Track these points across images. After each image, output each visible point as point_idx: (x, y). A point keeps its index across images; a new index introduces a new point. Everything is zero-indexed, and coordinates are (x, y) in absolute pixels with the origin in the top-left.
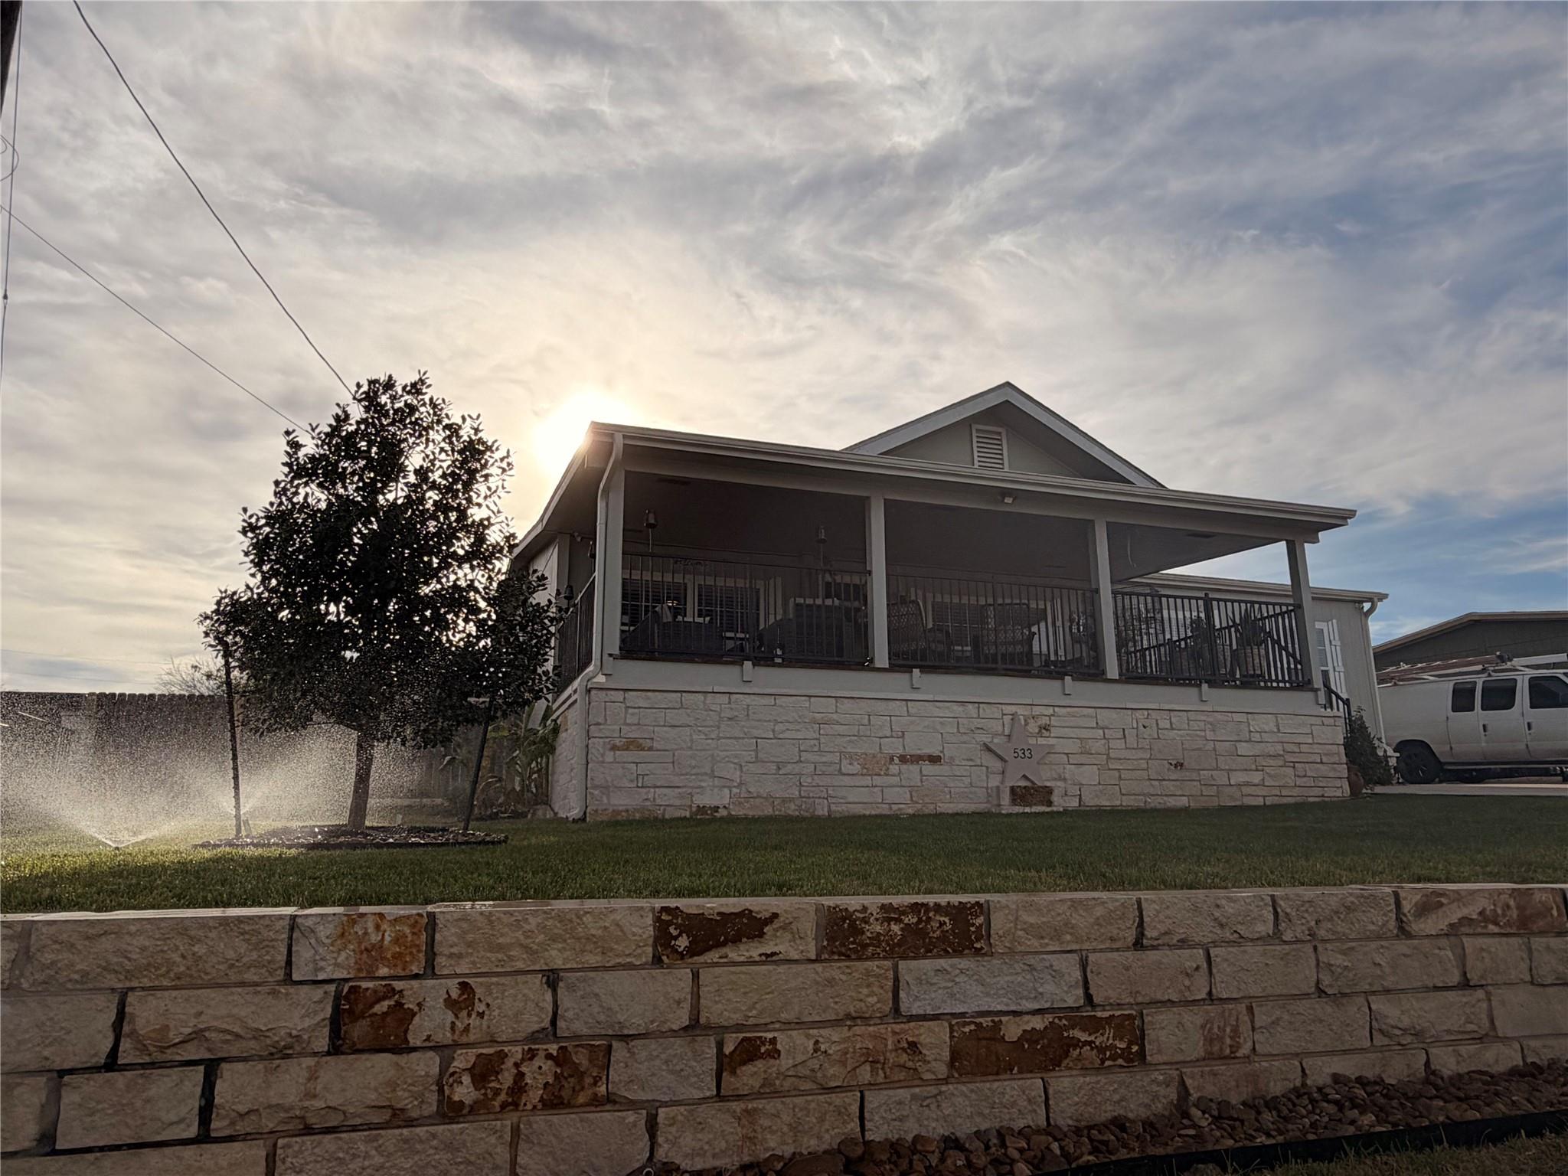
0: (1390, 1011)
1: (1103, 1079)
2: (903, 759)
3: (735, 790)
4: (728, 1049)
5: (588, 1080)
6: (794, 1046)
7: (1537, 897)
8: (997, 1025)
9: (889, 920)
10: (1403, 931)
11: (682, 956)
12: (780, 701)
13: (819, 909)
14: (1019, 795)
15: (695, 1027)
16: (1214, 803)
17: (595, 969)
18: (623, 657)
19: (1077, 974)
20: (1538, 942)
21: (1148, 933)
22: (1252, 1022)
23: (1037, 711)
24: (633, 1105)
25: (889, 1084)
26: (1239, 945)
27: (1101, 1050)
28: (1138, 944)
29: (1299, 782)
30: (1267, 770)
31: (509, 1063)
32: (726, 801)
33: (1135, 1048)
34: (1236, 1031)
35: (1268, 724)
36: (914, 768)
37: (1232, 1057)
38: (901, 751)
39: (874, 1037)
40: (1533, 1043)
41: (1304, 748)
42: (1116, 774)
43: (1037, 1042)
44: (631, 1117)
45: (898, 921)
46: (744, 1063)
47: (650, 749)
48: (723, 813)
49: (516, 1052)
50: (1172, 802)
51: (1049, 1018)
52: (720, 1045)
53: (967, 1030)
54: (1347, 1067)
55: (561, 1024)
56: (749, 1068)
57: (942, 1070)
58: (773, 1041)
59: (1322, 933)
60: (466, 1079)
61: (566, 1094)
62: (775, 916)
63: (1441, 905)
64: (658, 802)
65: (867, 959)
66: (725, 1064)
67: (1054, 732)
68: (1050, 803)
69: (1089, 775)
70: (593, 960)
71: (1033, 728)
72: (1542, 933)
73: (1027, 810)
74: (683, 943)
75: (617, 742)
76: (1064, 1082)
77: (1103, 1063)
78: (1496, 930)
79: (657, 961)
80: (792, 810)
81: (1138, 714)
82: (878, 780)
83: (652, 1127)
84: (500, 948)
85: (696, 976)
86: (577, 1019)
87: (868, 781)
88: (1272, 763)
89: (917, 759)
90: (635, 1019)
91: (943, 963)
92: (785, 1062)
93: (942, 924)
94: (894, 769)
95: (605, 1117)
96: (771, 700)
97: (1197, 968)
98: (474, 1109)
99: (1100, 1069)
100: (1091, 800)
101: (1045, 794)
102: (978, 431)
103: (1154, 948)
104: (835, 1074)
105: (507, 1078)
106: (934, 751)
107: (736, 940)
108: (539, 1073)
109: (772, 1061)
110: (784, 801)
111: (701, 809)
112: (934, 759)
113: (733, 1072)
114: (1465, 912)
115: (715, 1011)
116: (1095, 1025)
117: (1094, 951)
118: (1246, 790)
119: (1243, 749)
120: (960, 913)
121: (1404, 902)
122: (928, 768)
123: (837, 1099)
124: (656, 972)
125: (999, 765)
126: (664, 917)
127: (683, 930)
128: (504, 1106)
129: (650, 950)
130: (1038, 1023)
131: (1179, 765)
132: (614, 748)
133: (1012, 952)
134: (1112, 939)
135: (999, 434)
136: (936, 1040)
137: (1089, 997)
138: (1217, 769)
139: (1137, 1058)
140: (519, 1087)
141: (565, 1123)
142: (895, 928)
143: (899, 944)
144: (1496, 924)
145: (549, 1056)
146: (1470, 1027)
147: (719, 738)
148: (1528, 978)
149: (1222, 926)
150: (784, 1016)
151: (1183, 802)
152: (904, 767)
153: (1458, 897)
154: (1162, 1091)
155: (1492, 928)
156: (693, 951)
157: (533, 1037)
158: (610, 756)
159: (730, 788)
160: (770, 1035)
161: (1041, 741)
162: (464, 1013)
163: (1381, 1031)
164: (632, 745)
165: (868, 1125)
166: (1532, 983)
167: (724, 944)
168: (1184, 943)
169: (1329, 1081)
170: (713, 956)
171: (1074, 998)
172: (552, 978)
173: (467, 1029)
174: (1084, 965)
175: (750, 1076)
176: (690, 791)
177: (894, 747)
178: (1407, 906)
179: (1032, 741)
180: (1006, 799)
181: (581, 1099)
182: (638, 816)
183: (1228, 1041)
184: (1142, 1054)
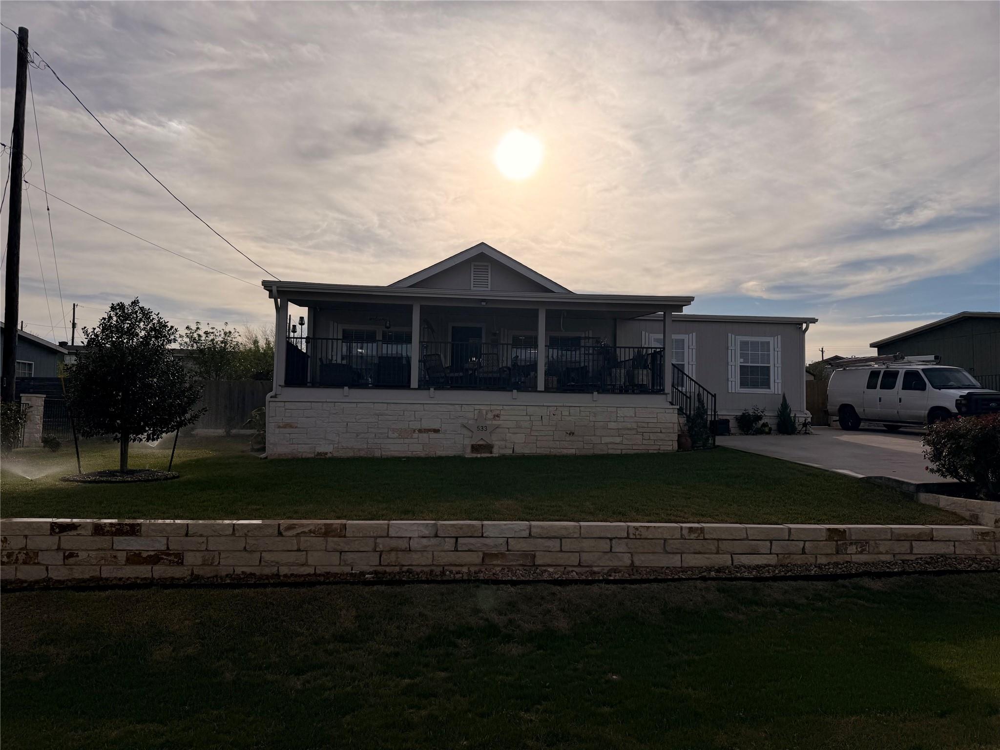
0: (267, 556)
1: (168, 568)
2: (420, 431)
3: (336, 445)
4: (66, 554)
5: (33, 559)
6: (83, 555)
7: (334, 526)
8: (140, 553)
9: (112, 527)
10: (280, 534)
11: (57, 533)
12: (359, 405)
13: (93, 523)
14: (475, 448)
15: (59, 549)
16: (591, 452)
17: (37, 535)
18: (285, 386)
19: (165, 542)
20: (330, 539)
21: (190, 533)
22: (220, 557)
23: (493, 407)
24: (43, 565)
25: (109, 565)
26: (220, 536)
27: (170, 561)
28: (187, 535)
29: (645, 442)
30: (625, 436)
31: (15, 554)
32: (331, 450)
33: (180, 561)
34: (213, 559)
35: (630, 412)
36: (425, 435)
37: (212, 564)
38: (419, 427)
39: (104, 554)
40: (319, 567)
41: (650, 425)
42: (535, 438)
43: (151, 558)
44: (42, 567)
45: (114, 527)
46: (70, 558)
47: (296, 428)
48: (329, 455)
49: (17, 552)
50: (565, 452)
51: (156, 552)
52: (64, 554)
53: (132, 554)
54: (248, 570)
55: (27, 547)
56: (72, 559)
57: (124, 563)
58: (77, 553)
59: (250, 534)
60: (5, 557)
61: (28, 561)
62: (80, 525)
63: (295, 528)
64: (299, 450)
65: (106, 536)
66: (66, 558)
67: (502, 418)
68: (491, 453)
69: (519, 438)
70: (36, 533)
71: (490, 416)
72: (334, 536)
73: (479, 456)
74: (57, 530)
75: (281, 425)
76: (156, 568)
77: (170, 563)
78: (314, 535)
79: (51, 534)
80: (362, 454)
81: (551, 409)
82: (406, 441)
83: (47, 570)
84: (14, 530)
85: (60, 538)
86: (31, 546)
87: (402, 441)
88: (629, 432)
89: (428, 431)
90: (44, 547)
91: (127, 538)
92: (80, 558)
93: (127, 528)
94: (415, 435)
95: (36, 567)
96: (354, 405)
97: (203, 542)
98: (8, 563)
99: (169, 565)
100: (519, 450)
101: (489, 448)
102: (475, 265)
103: (190, 536)
104: (94, 562)
105: (14, 557)
106: (436, 427)
107: (70, 530)
108: (22, 557)
109: (77, 558)
110: (359, 450)
111: (319, 454)
112: (436, 431)
113: (67, 560)
114: (304, 530)
115: (64, 545)
116: (169, 555)
117: (171, 536)
118: (610, 446)
119: (612, 425)
120: (132, 526)
121: (281, 527)
122: (433, 435)
123: (94, 567)
124: (51, 537)
125: (470, 434)
126: (53, 524)
127: (57, 527)
128: (14, 563)
129: (49, 531)
130: (152, 553)
131: (572, 434)
132: (279, 427)
133: (148, 536)
134: (178, 534)
135: (488, 266)
136: (122, 557)
137: (168, 548)
138: (594, 435)
139: (181, 563)
140: (17, 559)
141: (27, 568)
142: (113, 529)
143: (115, 532)
144: (315, 534)
145: (24, 553)
146: (297, 562)
147: (329, 422)
148: (325, 549)
149: (215, 532)
150: (82, 548)
151: (573, 451)
152: (420, 435)
153: (302, 525)
154: (186, 572)
155: (312, 534)
156: (60, 532)
157: (22, 549)
158: (277, 431)
159: (333, 444)
160: (76, 552)
161: (495, 422)
162: (5, 544)
163: (264, 561)
164: (289, 426)
165: (102, 574)
166: (326, 550)
167: (68, 531)
168: (201, 536)
169: (241, 573)
170: (65, 534)
171: (164, 548)
172: (26, 537)
173: (6, 547)
174: (168, 539)
175: (71, 560)
176: (315, 445)
177: (417, 426)
178: (281, 528)
179: (489, 422)
180: (469, 450)
181: (31, 563)
182: (290, 456)
183: (210, 561)
184: (182, 563)
